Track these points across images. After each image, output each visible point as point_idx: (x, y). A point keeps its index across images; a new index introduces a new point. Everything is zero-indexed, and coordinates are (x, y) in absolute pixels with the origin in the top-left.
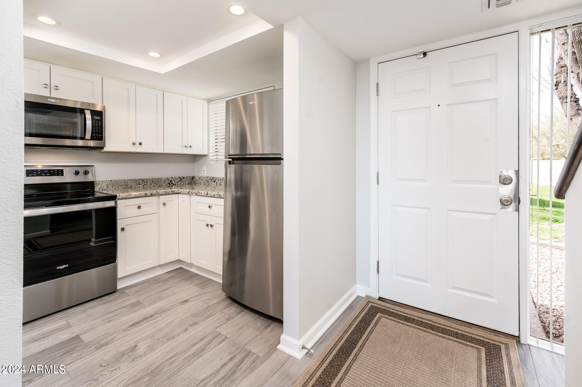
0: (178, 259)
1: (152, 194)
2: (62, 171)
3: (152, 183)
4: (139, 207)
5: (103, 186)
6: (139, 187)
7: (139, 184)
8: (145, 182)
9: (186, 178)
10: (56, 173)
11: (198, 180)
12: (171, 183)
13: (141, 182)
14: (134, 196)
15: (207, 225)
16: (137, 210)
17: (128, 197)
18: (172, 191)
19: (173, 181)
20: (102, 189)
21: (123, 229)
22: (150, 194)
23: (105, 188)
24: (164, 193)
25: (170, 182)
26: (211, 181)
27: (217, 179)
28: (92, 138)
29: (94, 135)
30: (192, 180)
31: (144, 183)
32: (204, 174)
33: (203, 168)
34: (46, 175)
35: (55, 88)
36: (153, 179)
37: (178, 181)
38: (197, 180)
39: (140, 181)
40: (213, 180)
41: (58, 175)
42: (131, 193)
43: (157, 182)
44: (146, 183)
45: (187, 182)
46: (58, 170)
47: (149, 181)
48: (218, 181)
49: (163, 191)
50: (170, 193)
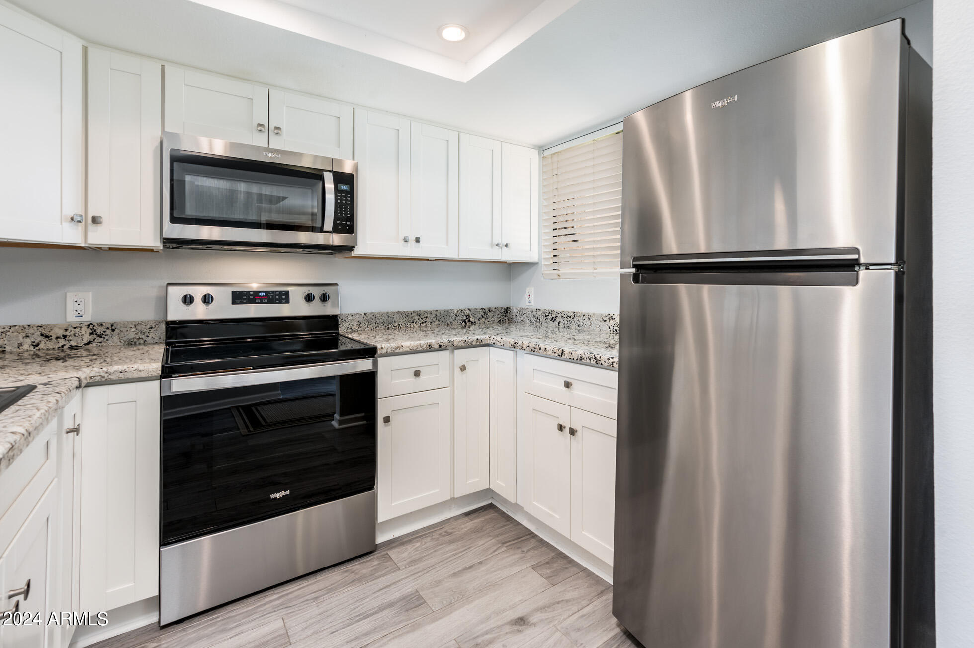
0: (488, 487)
1: (440, 346)
2: (287, 293)
3: (434, 319)
4: (417, 374)
5: (352, 324)
6: (412, 326)
7: (413, 322)
8: (423, 317)
9: (494, 310)
10: (278, 297)
11: (517, 314)
12: (467, 320)
13: (417, 317)
14: (408, 350)
15: (561, 428)
16: (412, 379)
17: (397, 351)
18: (477, 339)
19: (471, 315)
20: (350, 331)
21: (387, 420)
22: (437, 347)
23: (356, 327)
24: (463, 345)
25: (467, 318)
26: (545, 318)
27: (560, 315)
28: (336, 229)
29: (339, 222)
30: (504, 314)
31: (420, 319)
32: (530, 304)
33: (528, 289)
34: (261, 302)
35: (276, 131)
36: (436, 311)
37: (481, 316)
38: (514, 314)
39: (414, 314)
40: (550, 317)
41: (281, 302)
42: (402, 344)
43: (443, 318)
44: (424, 319)
45: (496, 319)
46: (281, 292)
47: (429, 315)
48: (562, 319)
49: (461, 339)
50: (474, 344)
